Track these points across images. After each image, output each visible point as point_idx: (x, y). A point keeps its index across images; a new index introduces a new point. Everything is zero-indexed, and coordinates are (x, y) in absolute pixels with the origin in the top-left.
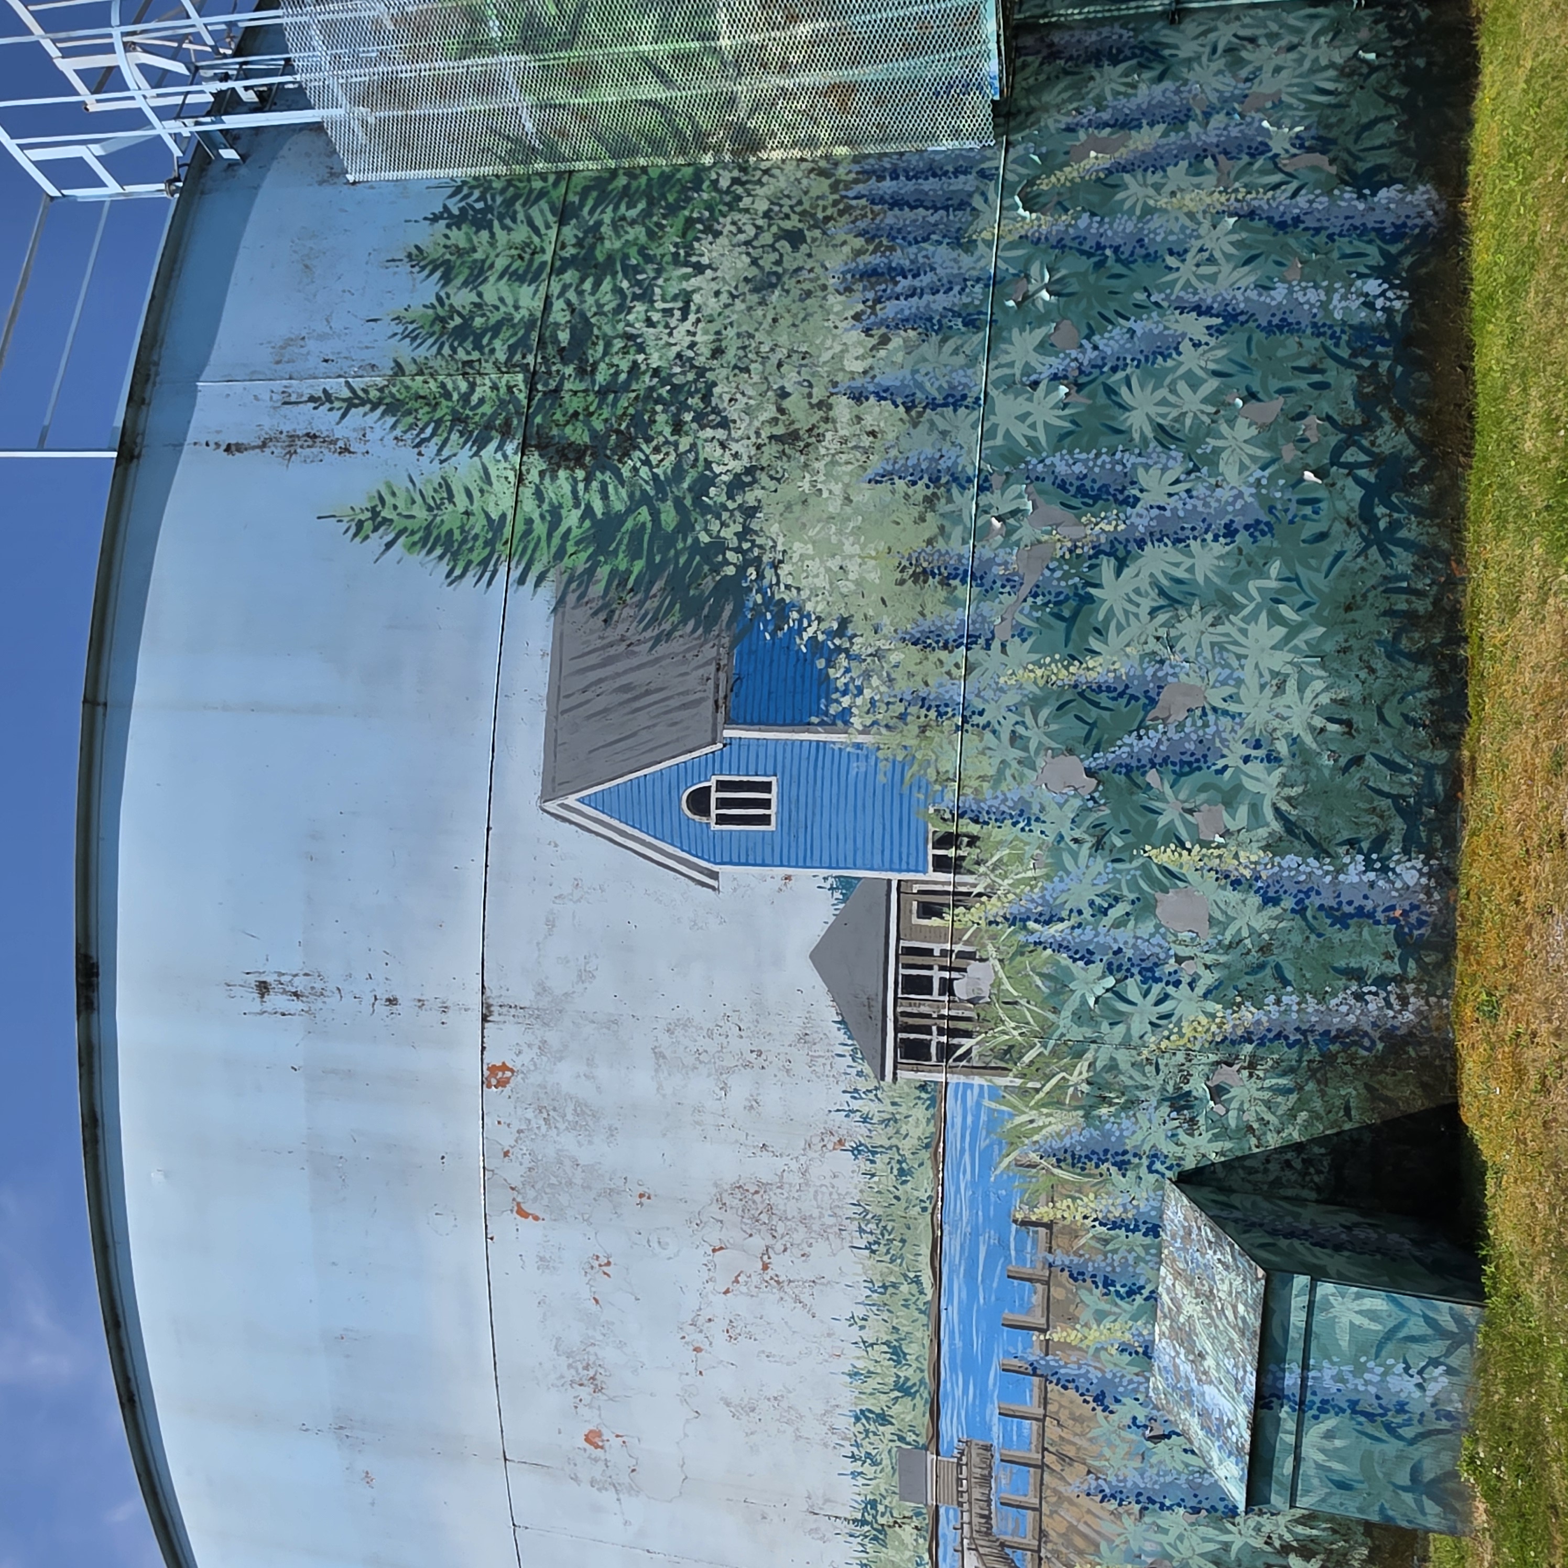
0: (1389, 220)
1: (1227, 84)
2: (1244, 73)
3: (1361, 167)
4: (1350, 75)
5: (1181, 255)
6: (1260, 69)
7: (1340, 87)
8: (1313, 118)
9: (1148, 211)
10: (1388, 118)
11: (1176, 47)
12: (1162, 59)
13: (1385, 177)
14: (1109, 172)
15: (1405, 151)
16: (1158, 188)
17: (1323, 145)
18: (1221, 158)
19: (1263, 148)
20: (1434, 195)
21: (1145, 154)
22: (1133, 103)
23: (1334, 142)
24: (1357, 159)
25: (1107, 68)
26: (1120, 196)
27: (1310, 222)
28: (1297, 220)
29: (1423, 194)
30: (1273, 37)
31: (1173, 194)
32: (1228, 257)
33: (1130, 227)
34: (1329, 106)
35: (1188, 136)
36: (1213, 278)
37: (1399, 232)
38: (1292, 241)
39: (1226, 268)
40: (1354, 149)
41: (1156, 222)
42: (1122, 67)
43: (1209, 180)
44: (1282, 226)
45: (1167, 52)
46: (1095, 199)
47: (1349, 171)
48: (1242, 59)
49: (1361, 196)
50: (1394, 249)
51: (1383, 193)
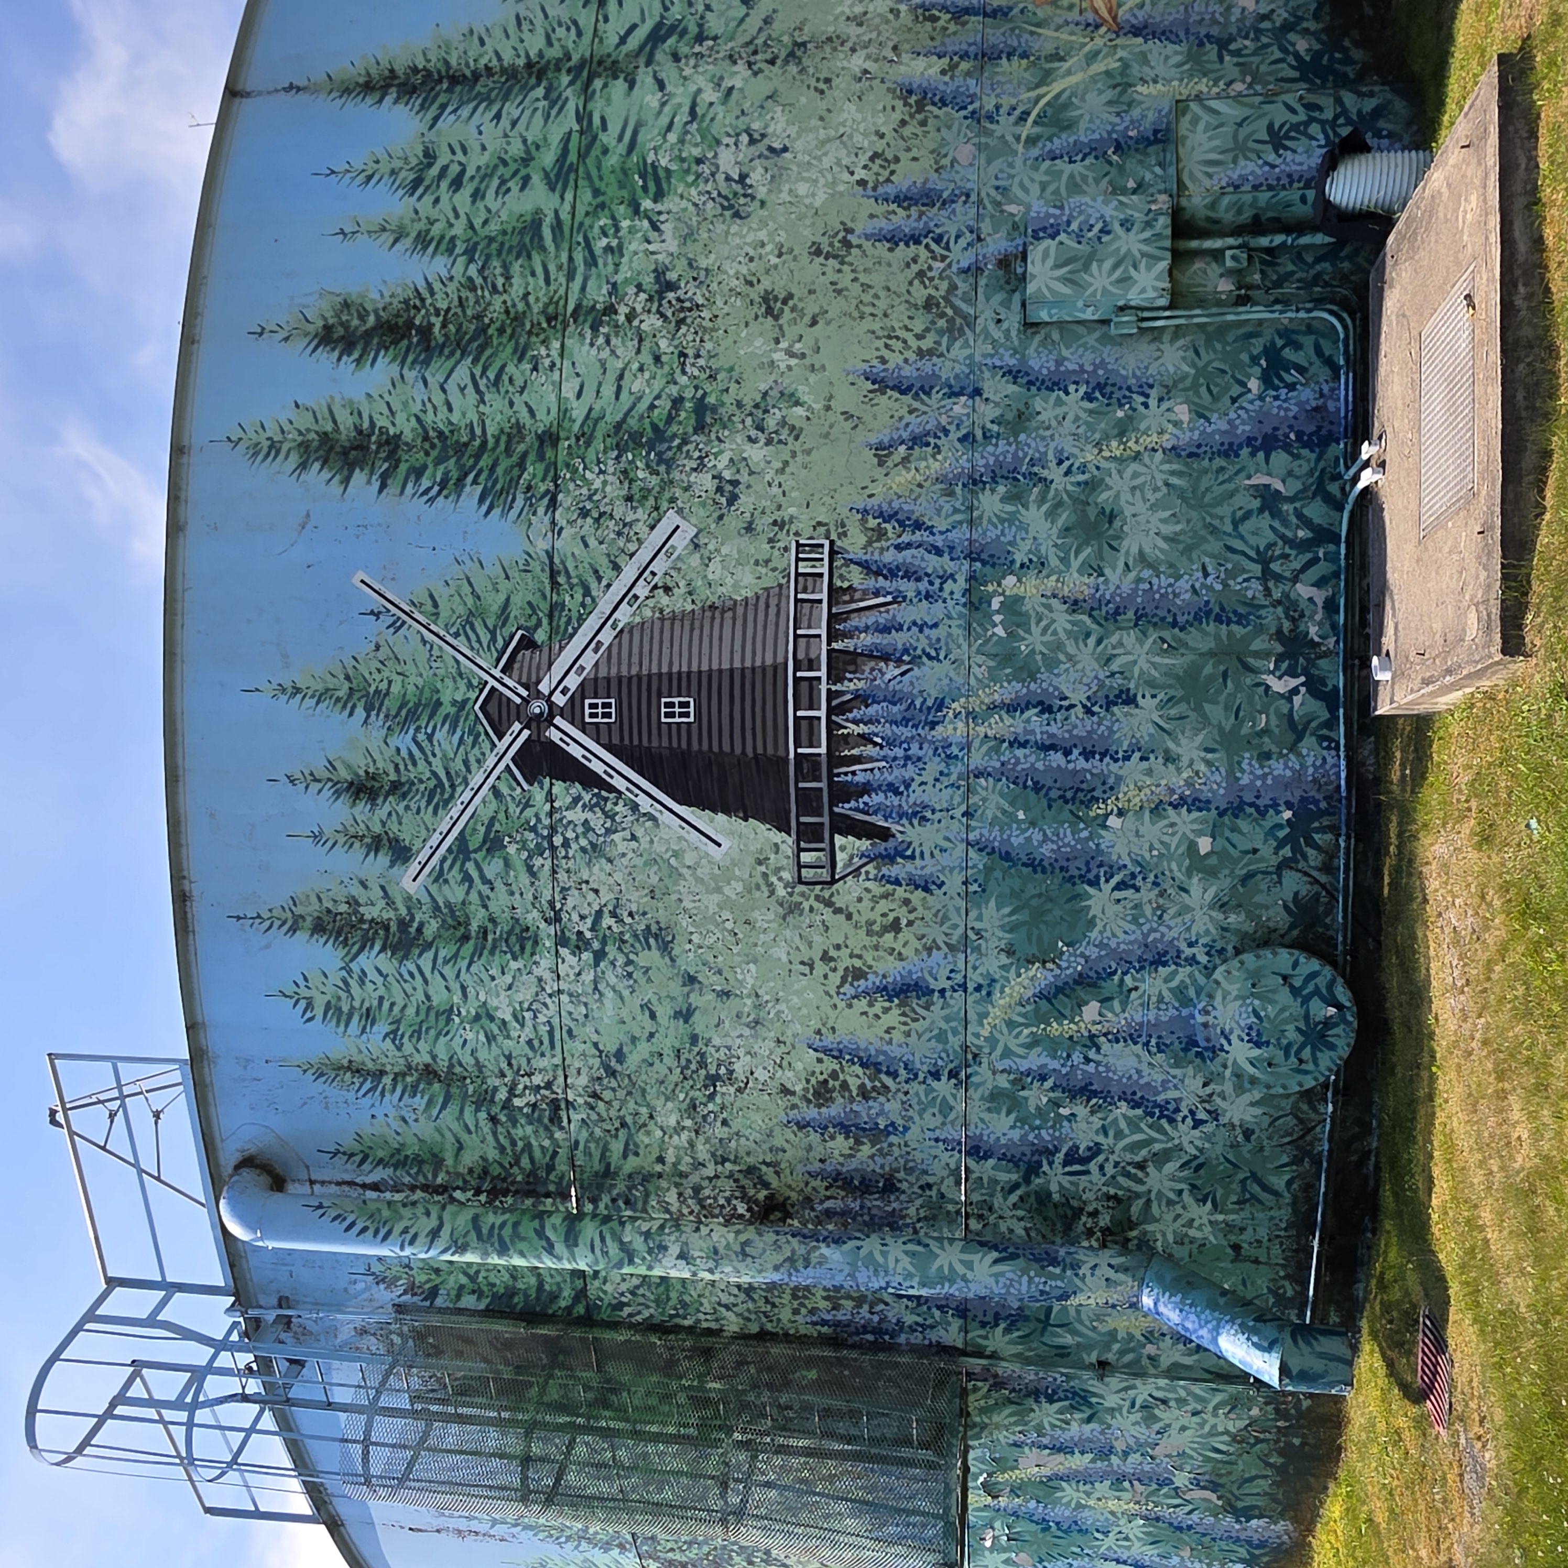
0: (1256, 1537)
1: (1143, 1433)
2: (1156, 1427)
3: (1240, 1504)
4: (1239, 1442)
5: (1106, 1533)
6: (1169, 1426)
7: (1232, 1450)
8: (1208, 1467)
9: (1079, 1506)
10: (1265, 1477)
11: (1102, 1397)
12: (1090, 1405)
13: (1257, 1512)
14: (1050, 1479)
15: (1275, 1500)
16: (1088, 1494)
17: (1214, 1486)
18: (1136, 1483)
19: (1169, 1482)
20: (1291, 1528)
21: (1076, 1471)
22: (1067, 1435)
23: (1223, 1486)
24: (1238, 1499)
25: (1045, 1405)
26: (1059, 1494)
27: (1199, 1529)
28: (1190, 1527)
29: (1282, 1528)
30: (1181, 1402)
31: (1099, 1499)
32: (1139, 1539)
33: (1067, 1513)
34: (1222, 1462)
35: (1110, 1465)
36: (1128, 1548)
37: (1262, 1544)
38: (1186, 1538)
39: (1137, 1544)
40: (1236, 1492)
41: (1086, 1513)
42: (1057, 1405)
43: (1126, 1496)
44: (1180, 1529)
45: (1094, 1400)
46: (1041, 1493)
47: (1231, 1506)
48: (1155, 1416)
49: (1238, 1521)
50: (1257, 1552)
51: (1254, 1523)
